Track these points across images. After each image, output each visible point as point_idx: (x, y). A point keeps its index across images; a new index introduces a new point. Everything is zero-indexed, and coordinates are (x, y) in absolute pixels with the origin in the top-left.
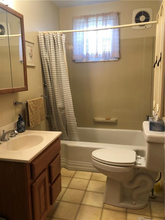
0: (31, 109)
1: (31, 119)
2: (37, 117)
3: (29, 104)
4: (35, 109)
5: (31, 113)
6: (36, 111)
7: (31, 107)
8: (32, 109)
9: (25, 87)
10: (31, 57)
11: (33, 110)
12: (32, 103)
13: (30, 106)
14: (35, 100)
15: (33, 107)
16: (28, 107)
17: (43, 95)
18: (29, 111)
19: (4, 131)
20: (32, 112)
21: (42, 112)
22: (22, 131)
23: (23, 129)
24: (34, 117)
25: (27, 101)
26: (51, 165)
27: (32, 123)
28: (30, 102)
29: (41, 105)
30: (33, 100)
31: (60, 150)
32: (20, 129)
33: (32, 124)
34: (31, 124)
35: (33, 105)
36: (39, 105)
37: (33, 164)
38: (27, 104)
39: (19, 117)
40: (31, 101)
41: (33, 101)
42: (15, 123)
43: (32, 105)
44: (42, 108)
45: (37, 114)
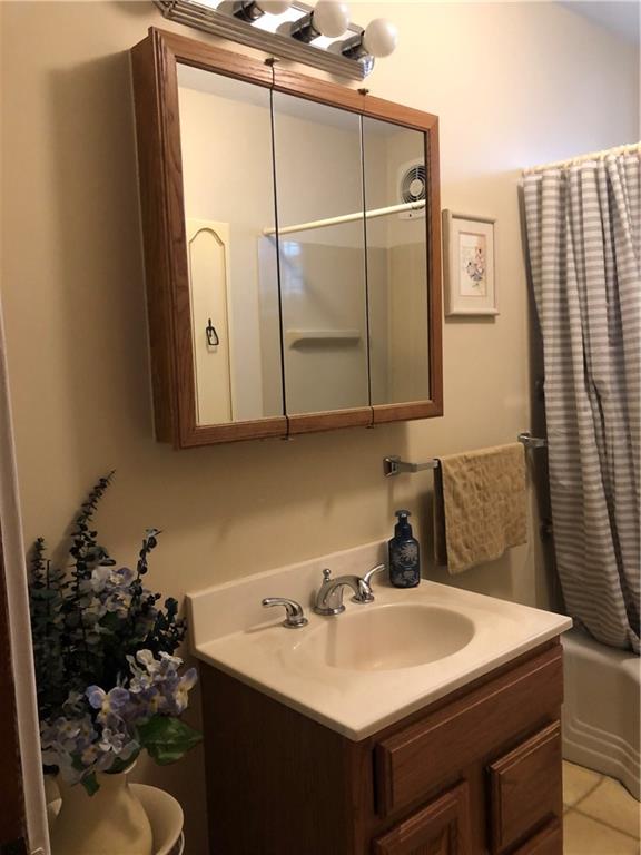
0: (456, 496)
1: (456, 536)
2: (485, 528)
3: (447, 470)
4: (477, 492)
5: (457, 511)
6: (481, 504)
7: (454, 482)
8: (458, 495)
9: (431, 402)
10: (477, 277)
11: (465, 495)
12: (465, 468)
13: (450, 478)
14: (479, 457)
15: (465, 485)
16: (444, 486)
17: (528, 432)
18: (448, 499)
19: (326, 574)
20: (459, 505)
21: (511, 509)
22: (405, 583)
23: (409, 574)
24: (470, 526)
25: (441, 459)
26: (495, 766)
27: (457, 550)
28: (453, 463)
29: (508, 478)
30: (469, 454)
31: (561, 701)
32: (397, 573)
33: (461, 557)
34: (451, 555)
35: (470, 475)
36: (500, 476)
37: (382, 749)
38: (438, 471)
39: (396, 521)
40: (461, 458)
41: (468, 461)
42: (383, 545)
43: (464, 477)
44: (514, 491)
45: (485, 515)
